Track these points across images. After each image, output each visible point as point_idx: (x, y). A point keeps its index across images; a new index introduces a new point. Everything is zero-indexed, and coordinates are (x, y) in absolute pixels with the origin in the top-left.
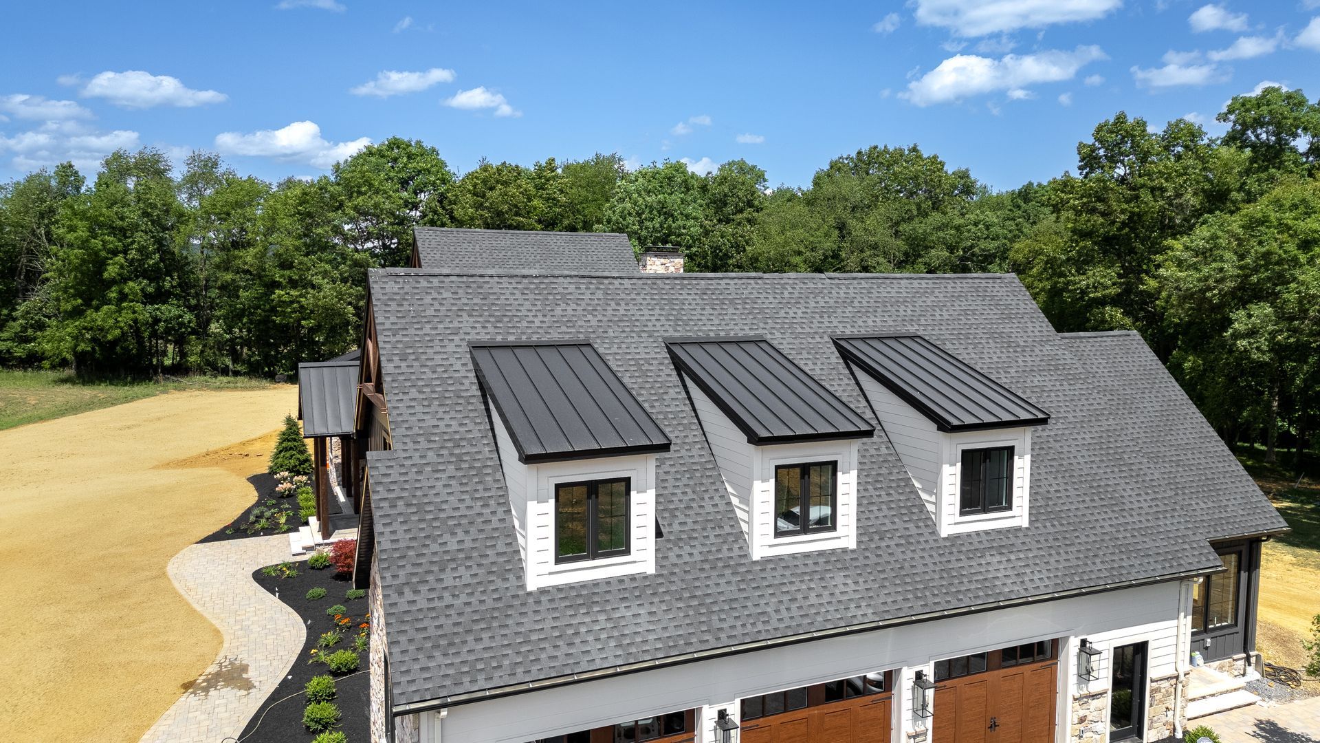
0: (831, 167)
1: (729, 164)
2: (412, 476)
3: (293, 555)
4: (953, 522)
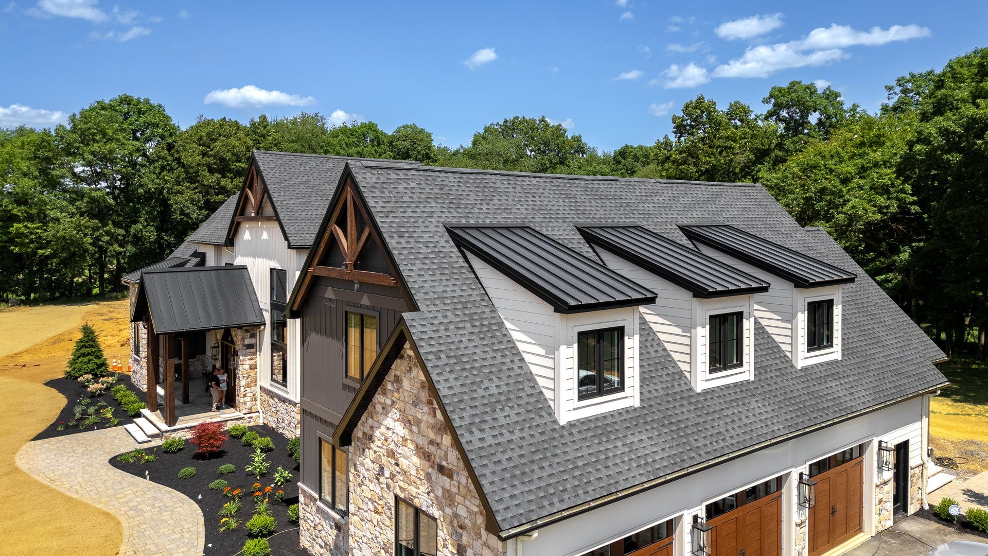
0: (486, 131)
1: (403, 127)
2: (442, 333)
3: (140, 443)
4: (804, 358)
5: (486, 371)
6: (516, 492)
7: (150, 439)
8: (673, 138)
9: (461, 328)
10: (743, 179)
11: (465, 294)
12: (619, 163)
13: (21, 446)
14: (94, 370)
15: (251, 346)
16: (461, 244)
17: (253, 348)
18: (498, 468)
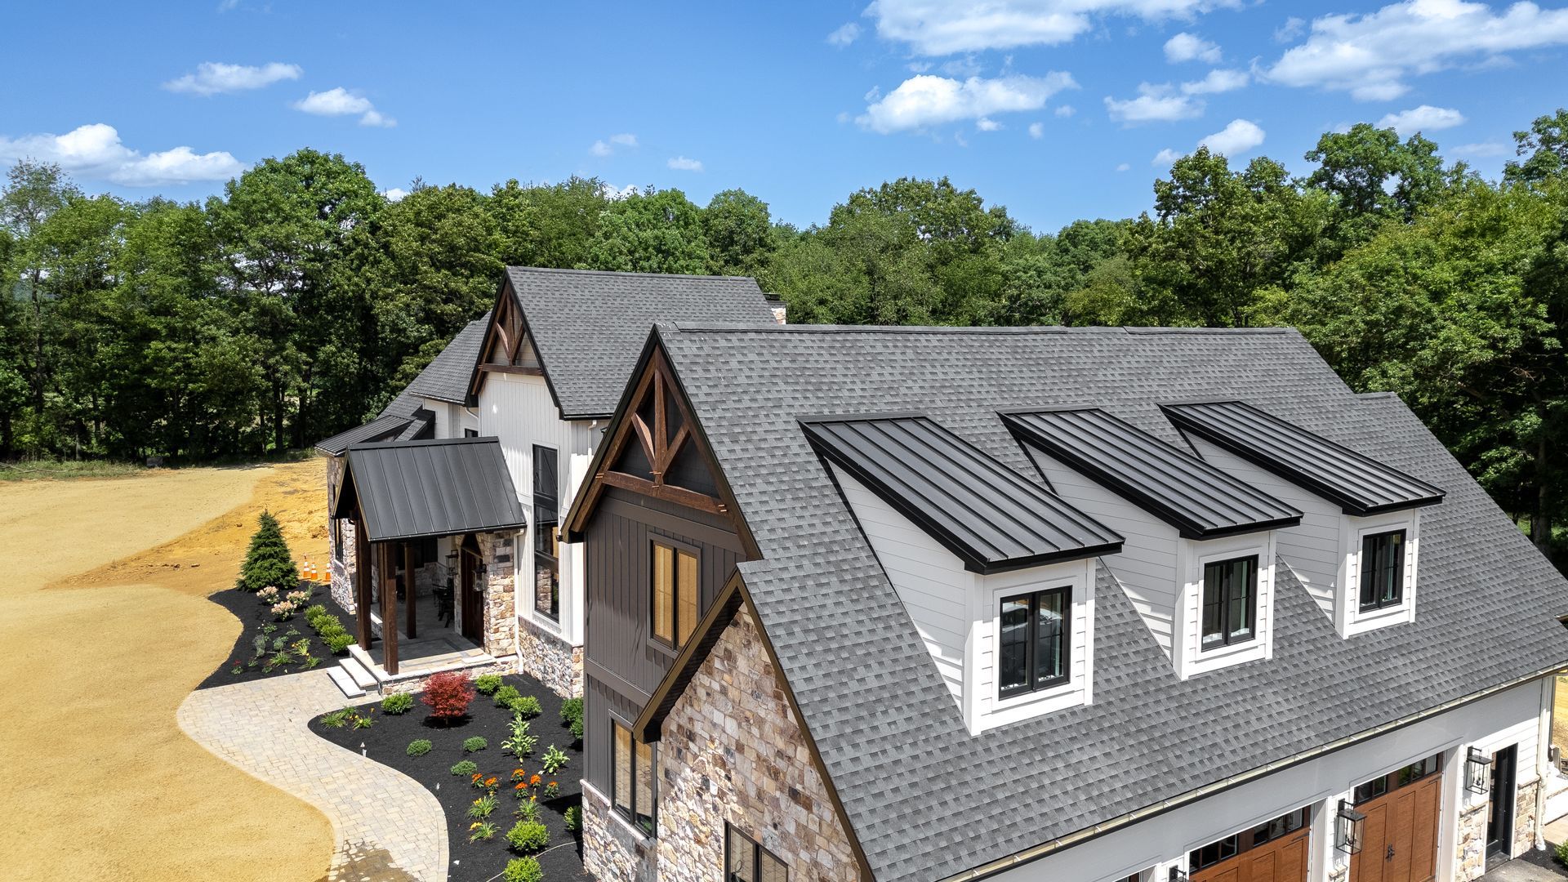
0: (852, 202)
1: (725, 195)
2: (796, 593)
3: (349, 698)
4: (1354, 621)
5: (860, 652)
6: (906, 841)
7: (364, 691)
8: (1154, 217)
9: (824, 584)
10: (1268, 285)
11: (829, 530)
12: (1067, 251)
13: (183, 698)
14: (278, 578)
15: (505, 558)
16: (824, 452)
17: (509, 561)
18: (880, 804)
